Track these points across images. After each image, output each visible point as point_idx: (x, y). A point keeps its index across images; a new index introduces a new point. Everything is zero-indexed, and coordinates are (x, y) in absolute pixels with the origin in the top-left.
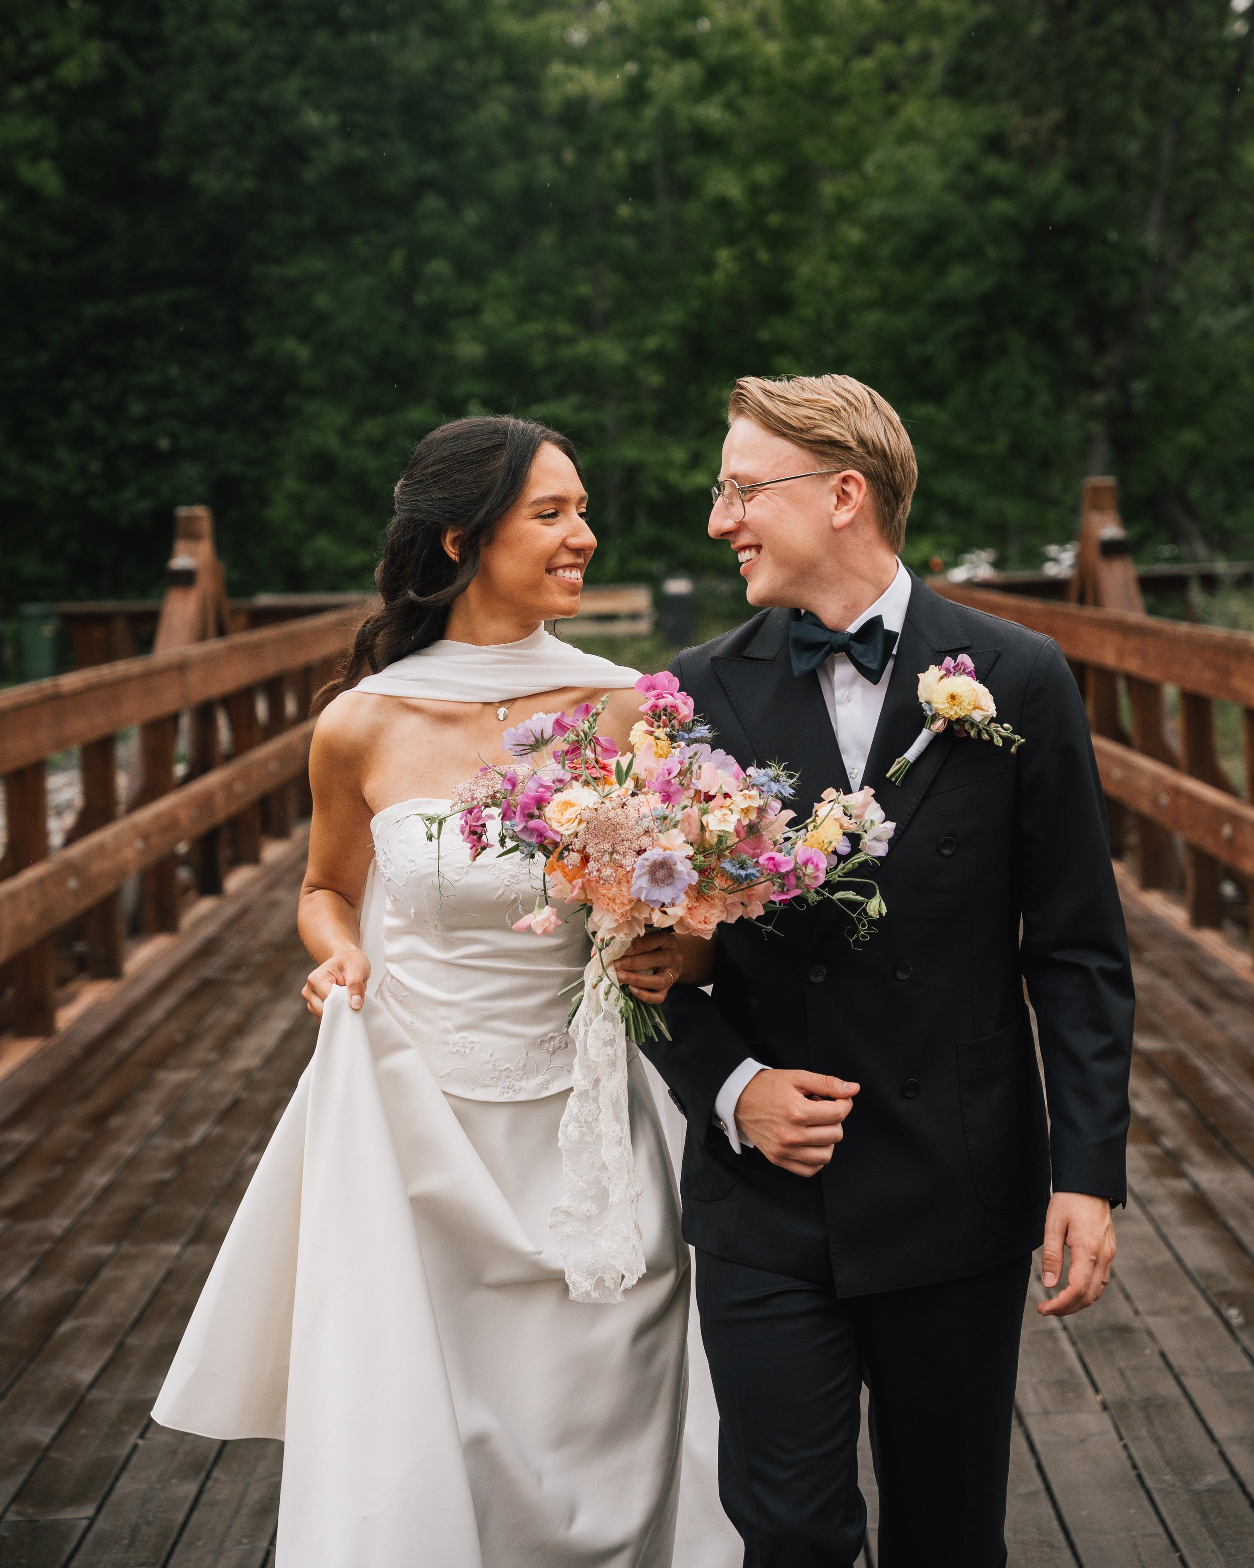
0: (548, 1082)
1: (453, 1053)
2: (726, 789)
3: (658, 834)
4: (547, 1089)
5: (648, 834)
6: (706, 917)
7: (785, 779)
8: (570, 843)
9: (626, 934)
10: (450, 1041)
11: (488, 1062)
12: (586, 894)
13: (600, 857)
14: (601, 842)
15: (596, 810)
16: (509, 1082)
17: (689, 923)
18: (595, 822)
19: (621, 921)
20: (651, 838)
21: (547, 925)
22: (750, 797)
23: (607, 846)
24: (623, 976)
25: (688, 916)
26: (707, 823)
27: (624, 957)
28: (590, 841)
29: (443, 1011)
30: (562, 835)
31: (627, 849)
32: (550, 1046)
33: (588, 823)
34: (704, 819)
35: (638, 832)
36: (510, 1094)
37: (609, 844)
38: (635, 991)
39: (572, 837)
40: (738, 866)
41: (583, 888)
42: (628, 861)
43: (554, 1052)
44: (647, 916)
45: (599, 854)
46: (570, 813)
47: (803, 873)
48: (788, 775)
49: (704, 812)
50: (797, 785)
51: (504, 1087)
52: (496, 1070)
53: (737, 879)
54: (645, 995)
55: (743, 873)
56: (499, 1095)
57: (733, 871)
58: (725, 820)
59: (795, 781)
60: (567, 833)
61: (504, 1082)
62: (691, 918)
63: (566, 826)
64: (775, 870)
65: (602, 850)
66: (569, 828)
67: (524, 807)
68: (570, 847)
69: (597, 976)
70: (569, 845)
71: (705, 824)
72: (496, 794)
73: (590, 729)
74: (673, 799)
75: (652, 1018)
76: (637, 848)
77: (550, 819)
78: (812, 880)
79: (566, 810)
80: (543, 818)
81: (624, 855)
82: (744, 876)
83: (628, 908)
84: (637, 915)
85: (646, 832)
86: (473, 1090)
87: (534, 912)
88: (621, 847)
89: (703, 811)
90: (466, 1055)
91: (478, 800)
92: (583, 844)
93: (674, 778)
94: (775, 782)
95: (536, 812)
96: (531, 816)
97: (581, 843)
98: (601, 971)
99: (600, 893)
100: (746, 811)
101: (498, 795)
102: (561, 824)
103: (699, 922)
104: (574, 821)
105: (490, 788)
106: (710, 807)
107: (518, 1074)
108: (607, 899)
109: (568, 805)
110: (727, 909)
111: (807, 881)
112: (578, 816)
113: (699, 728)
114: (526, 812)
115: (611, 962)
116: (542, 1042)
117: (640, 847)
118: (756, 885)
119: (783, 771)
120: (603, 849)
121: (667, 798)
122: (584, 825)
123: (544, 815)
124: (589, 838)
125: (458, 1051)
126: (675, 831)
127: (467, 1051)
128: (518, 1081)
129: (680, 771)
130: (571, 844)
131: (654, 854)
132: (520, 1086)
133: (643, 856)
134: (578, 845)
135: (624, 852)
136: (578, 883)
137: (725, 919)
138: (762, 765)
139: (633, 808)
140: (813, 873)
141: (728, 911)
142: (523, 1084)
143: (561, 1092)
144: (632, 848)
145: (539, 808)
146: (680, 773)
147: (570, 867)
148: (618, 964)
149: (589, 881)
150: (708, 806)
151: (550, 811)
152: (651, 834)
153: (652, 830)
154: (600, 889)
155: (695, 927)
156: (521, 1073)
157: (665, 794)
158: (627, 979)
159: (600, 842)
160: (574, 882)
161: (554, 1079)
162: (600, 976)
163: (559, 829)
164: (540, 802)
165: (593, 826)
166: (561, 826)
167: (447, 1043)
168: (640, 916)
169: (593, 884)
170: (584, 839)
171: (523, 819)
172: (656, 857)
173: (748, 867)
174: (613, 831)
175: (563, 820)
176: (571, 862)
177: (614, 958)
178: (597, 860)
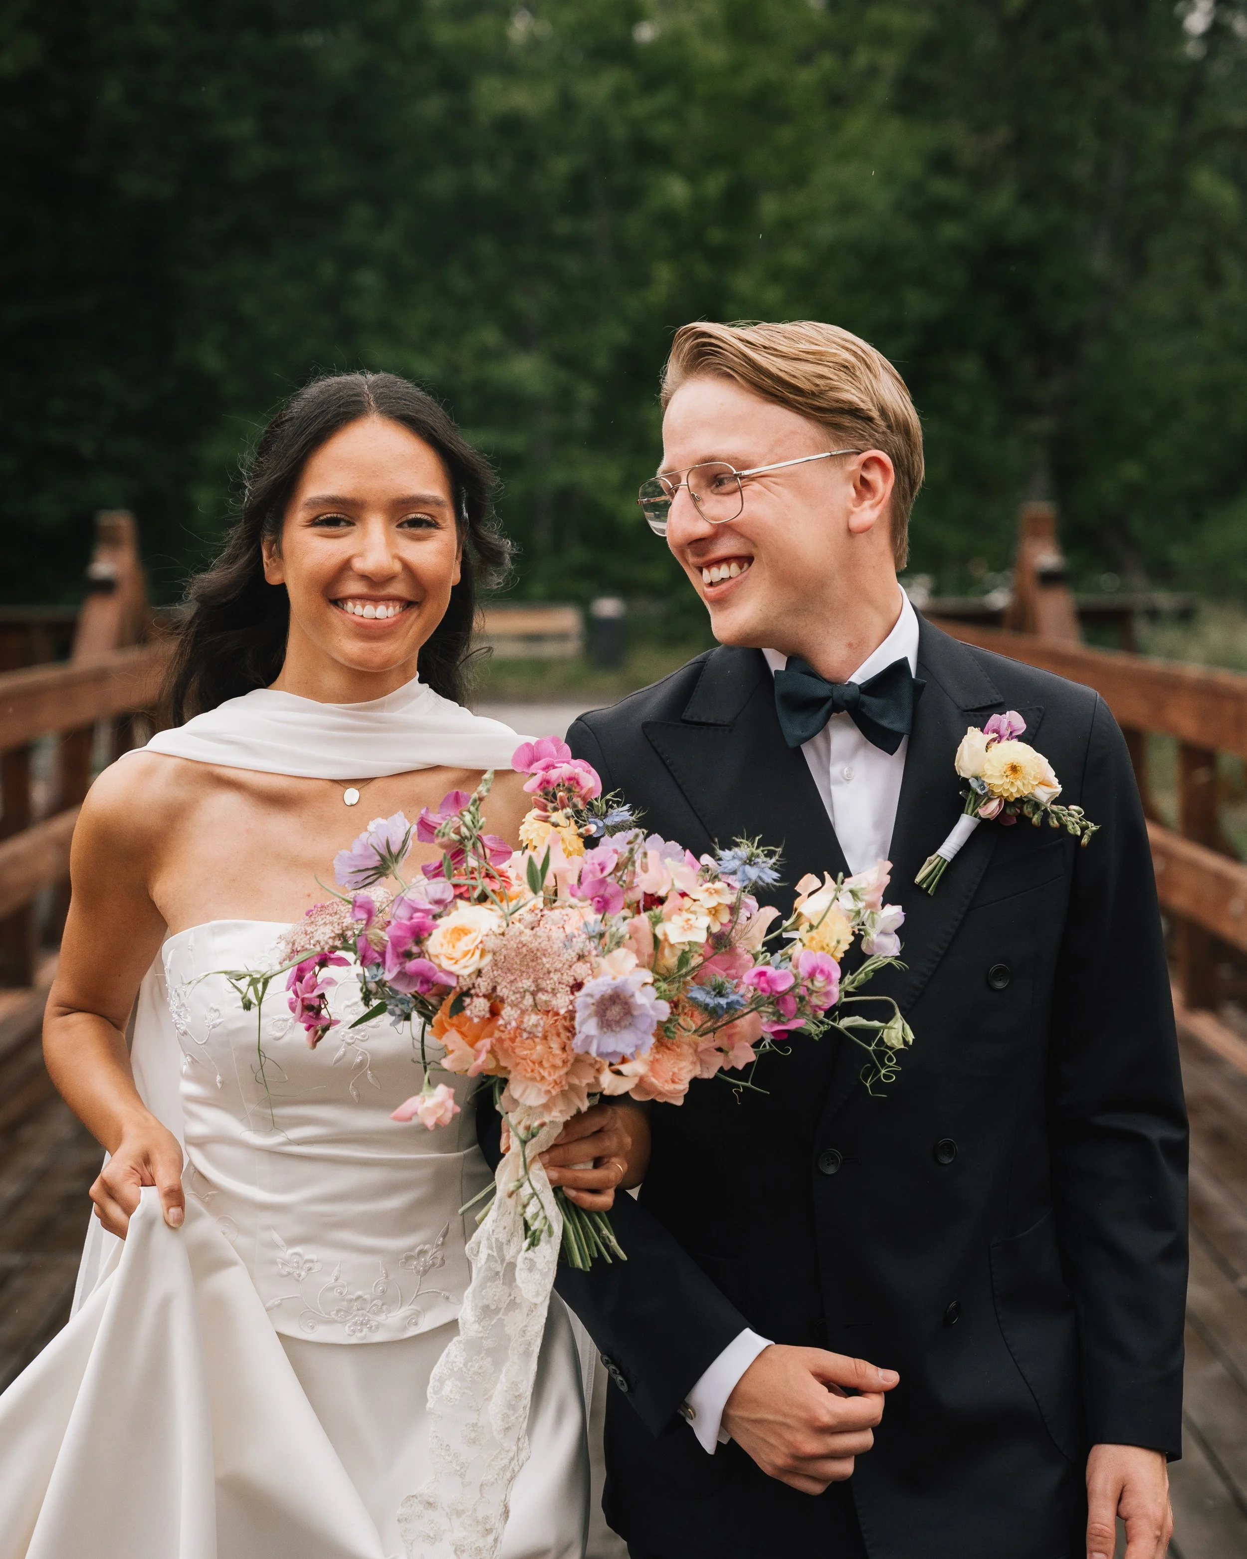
0: (417, 1314)
1: (283, 1276)
2: (680, 886)
3: (598, 959)
4: (416, 1324)
5: (582, 960)
6: (674, 1074)
7: (765, 859)
8: (471, 986)
9: (561, 1111)
10: (278, 1260)
11: (331, 1289)
12: (497, 1060)
13: (520, 1000)
14: (518, 979)
15: (503, 934)
16: (363, 1315)
17: (652, 1084)
18: (504, 952)
19: (554, 1093)
20: (588, 965)
21: (440, 1113)
22: (717, 891)
23: (527, 983)
24: (555, 1174)
25: (650, 1074)
26: (665, 935)
27: (554, 1147)
28: (501, 978)
29: (266, 1218)
30: (458, 977)
31: (557, 985)
32: (418, 1264)
33: (494, 954)
34: (659, 931)
35: (569, 958)
36: (363, 1334)
37: (531, 980)
38: (572, 1193)
39: (474, 977)
40: (713, 993)
41: (492, 1052)
42: (561, 1002)
43: (425, 1272)
44: (591, 1080)
45: (518, 996)
46: (466, 943)
47: (808, 989)
48: (766, 852)
49: (656, 921)
50: (781, 866)
51: (355, 1324)
52: (343, 1300)
53: (713, 1012)
54: (588, 1199)
55: (723, 1001)
56: (349, 1335)
57: (708, 1000)
58: (691, 927)
59: (777, 860)
60: (466, 972)
61: (356, 1316)
62: (654, 1076)
63: (463, 962)
64: (769, 989)
65: (521, 990)
66: (468, 964)
67: (397, 942)
68: (473, 992)
69: (516, 1178)
70: (469, 989)
71: (660, 936)
72: (347, 933)
73: (473, 823)
74: (612, 905)
75: (598, 1230)
76: (572, 982)
77: (437, 956)
78: (823, 999)
79: (459, 939)
80: (427, 956)
81: (554, 992)
82: (725, 1006)
83: (563, 1072)
84: (576, 1081)
85: (579, 956)
86: (312, 1327)
87: (421, 1094)
88: (548, 982)
89: (654, 920)
90: (301, 1279)
91: (322, 943)
92: (491, 984)
93: (611, 874)
94: (750, 865)
95: (415, 949)
96: (408, 955)
97: (488, 984)
98: (521, 1172)
99: (518, 1056)
100: (714, 912)
101: (349, 933)
102: (454, 961)
103: (666, 1081)
104: (473, 954)
105: (336, 925)
106: (664, 912)
107: (375, 1305)
108: (531, 1064)
109: (461, 932)
110: (700, 1058)
111: (815, 1000)
112: (480, 946)
113: (616, 810)
114: (401, 950)
115: (534, 1157)
116: (408, 1258)
117: (575, 980)
118: (738, 1018)
119: (757, 848)
120: (523, 987)
121: (603, 905)
122: (489, 958)
123: (427, 951)
124: (499, 975)
125: (289, 1274)
126: (620, 952)
127: (303, 1274)
128: (375, 1314)
129: (617, 864)
130: (474, 987)
131: (597, 986)
132: (378, 1322)
133: (584, 991)
134: (484, 985)
135: (553, 989)
136: (484, 1045)
137: (700, 1073)
138: (728, 845)
139: (555, 925)
140: (824, 987)
141: (702, 1062)
142: (382, 1318)
143: (437, 1328)
144: (564, 981)
145: (419, 942)
146: (617, 867)
147: (476, 1020)
148: (547, 1158)
149: (500, 1040)
150: (661, 911)
151: (435, 944)
152: (587, 959)
153: (589, 952)
154: (517, 1050)
155: (662, 1089)
156: (380, 1303)
157: (600, 900)
158: (560, 1179)
159: (515, 979)
160: (479, 1044)
161: (426, 1309)
162: (518, 1180)
163: (454, 968)
164: (419, 934)
165: (503, 957)
166: (456, 963)
167: (273, 1262)
168: (580, 1082)
169: (507, 1044)
170: (492, 977)
171: (396, 961)
172: (604, 988)
173: (727, 993)
174: (533, 961)
175: (457, 954)
176: (476, 1012)
177: (540, 1150)
178: (513, 1005)
